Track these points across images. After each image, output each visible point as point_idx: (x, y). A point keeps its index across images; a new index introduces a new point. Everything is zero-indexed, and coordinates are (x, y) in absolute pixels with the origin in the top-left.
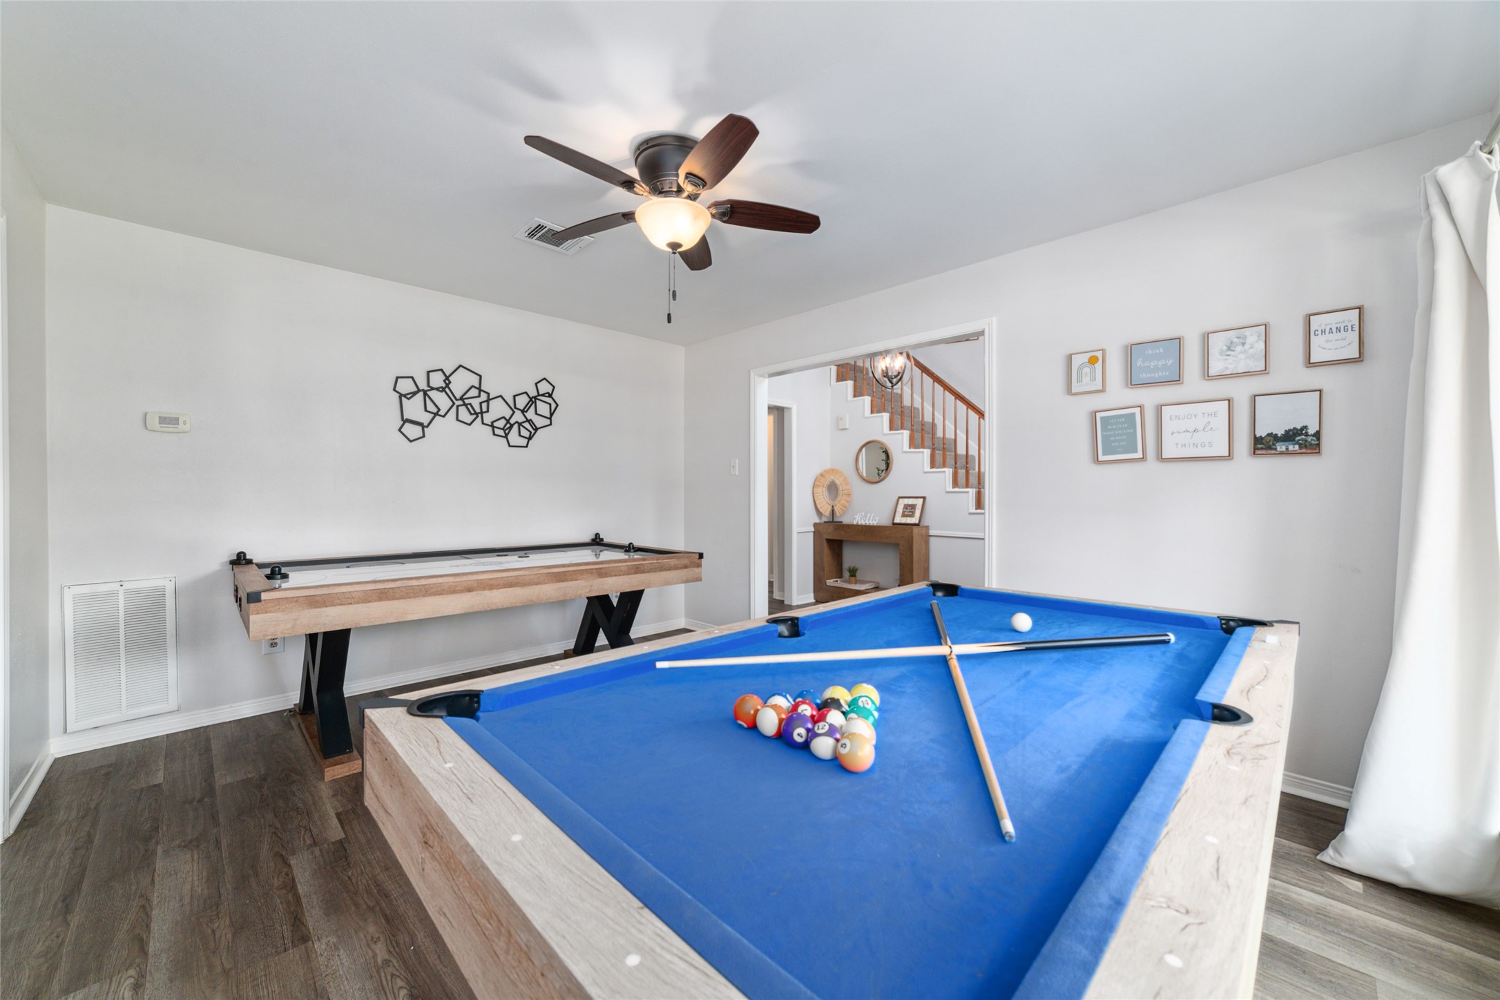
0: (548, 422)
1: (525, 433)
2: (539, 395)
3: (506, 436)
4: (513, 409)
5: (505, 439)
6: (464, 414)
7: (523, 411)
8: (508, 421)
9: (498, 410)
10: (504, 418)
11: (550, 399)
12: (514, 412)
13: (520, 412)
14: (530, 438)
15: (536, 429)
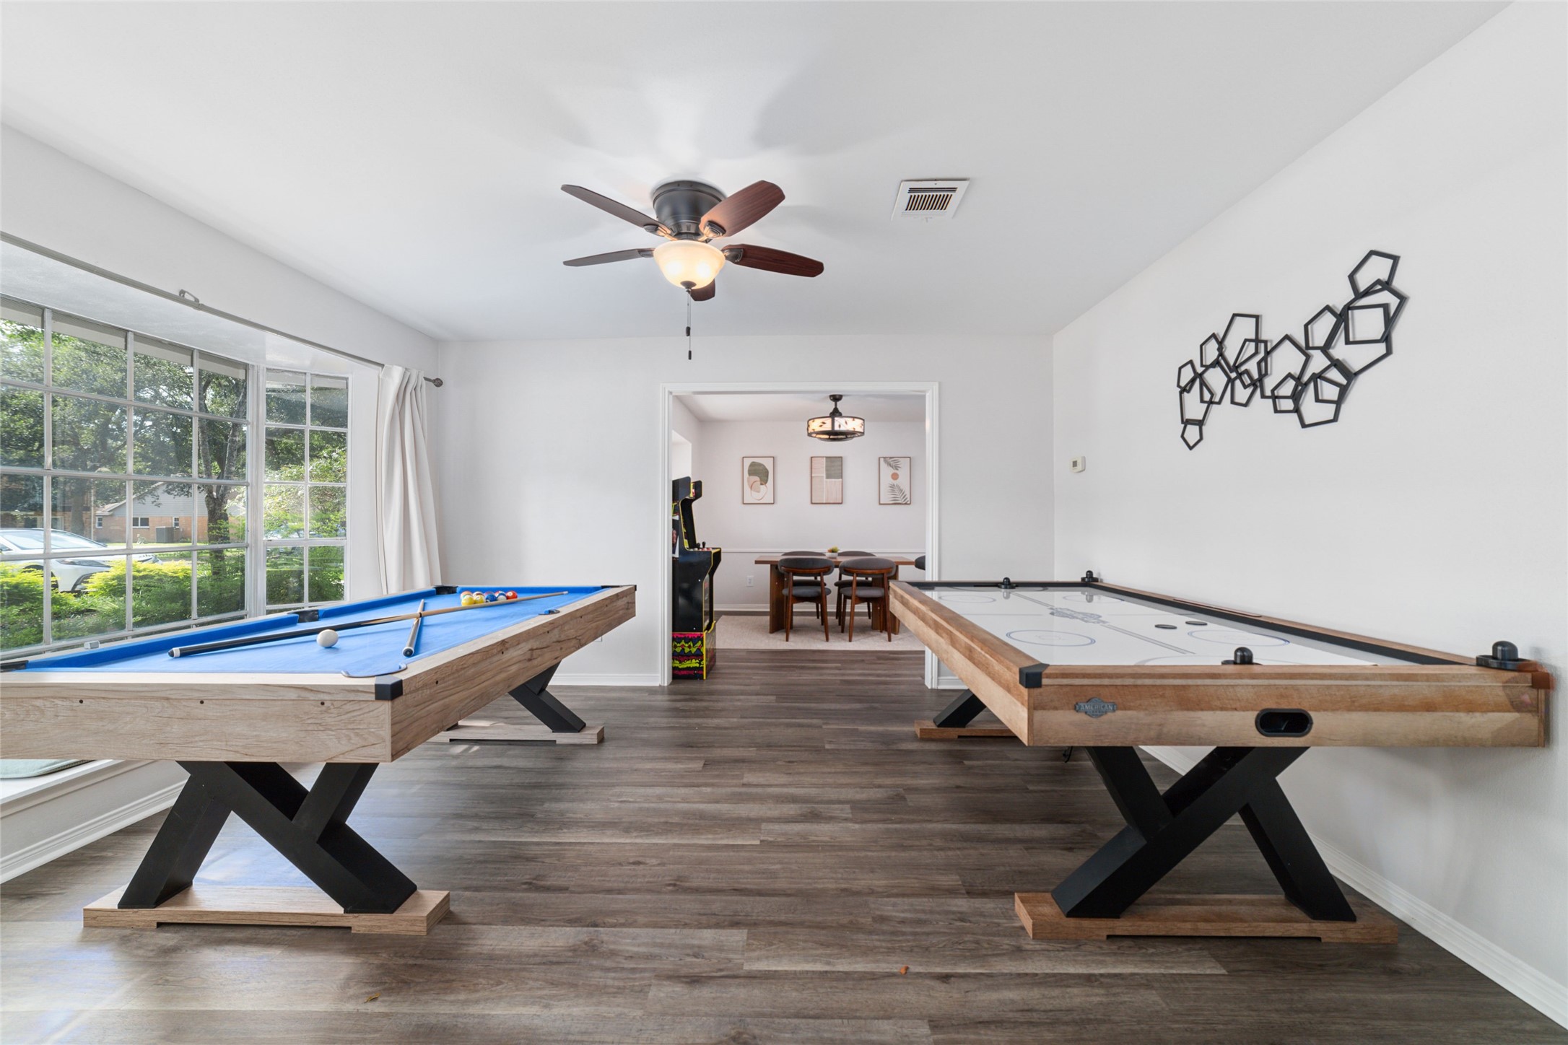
0: (1381, 348)
1: (1330, 392)
2: (1359, 295)
3: (1297, 410)
4: (1305, 350)
5: (1295, 415)
6: (1242, 394)
7: (1325, 349)
8: (1298, 379)
9: (1286, 362)
10: (1290, 376)
11: (1386, 293)
12: (1308, 357)
13: (1319, 352)
14: (1338, 403)
15: (1350, 375)
